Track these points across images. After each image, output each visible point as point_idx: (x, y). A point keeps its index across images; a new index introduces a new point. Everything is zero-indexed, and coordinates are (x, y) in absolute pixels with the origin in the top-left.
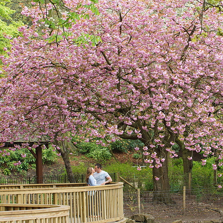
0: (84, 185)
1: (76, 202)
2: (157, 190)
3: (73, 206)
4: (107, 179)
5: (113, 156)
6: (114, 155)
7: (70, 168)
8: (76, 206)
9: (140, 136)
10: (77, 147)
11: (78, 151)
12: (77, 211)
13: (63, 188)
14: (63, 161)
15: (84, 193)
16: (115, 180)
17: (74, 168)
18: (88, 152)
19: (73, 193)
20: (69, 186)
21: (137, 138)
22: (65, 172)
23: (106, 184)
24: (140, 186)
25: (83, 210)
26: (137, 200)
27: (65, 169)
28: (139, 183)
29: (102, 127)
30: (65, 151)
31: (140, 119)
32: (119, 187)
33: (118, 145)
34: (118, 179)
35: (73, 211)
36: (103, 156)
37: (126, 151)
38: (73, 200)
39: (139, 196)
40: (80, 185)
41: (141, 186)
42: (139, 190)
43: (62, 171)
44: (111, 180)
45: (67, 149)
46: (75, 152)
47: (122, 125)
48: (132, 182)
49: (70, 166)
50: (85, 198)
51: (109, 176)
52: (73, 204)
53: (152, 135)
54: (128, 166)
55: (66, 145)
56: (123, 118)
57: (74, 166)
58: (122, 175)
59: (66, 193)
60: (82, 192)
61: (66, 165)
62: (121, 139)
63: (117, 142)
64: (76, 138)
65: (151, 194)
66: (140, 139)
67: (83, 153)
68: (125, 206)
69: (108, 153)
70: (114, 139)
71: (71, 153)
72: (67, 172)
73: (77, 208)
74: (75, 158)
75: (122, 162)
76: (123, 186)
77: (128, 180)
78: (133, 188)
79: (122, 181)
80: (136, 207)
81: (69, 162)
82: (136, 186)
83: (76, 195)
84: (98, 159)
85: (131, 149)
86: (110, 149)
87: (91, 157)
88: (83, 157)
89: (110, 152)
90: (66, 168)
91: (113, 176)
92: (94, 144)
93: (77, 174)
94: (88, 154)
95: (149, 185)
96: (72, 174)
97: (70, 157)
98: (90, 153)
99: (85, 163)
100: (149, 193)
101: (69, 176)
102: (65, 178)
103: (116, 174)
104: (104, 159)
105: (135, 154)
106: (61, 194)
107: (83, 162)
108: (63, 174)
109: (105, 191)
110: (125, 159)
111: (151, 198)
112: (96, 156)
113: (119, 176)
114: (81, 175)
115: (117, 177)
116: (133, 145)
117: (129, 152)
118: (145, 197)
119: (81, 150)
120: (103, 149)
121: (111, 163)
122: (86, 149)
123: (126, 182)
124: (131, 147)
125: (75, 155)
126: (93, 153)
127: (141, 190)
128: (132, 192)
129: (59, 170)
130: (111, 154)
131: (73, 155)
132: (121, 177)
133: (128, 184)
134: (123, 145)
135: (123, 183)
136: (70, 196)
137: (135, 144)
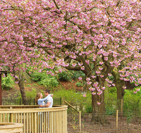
0: (35, 107)
2: (95, 112)
6: (60, 83)
7: (24, 93)
9: (83, 68)
11: (31, 80)
13: (18, 109)
14: (19, 88)
15: (36, 114)
16: (60, 104)
17: (27, 93)
18: (39, 80)
19: (26, 114)
20: (23, 107)
22: (21, 97)
23: (53, 107)
25: (34, 128)
26: (78, 121)
27: (20, 94)
28: (80, 107)
29: (51, 60)
32: (64, 109)
33: (64, 75)
34: (63, 103)
36: (52, 84)
37: (70, 80)
38: (26, 119)
39: (80, 117)
40: (32, 107)
41: (82, 109)
42: (80, 112)
43: (18, 96)
45: (22, 77)
46: (29, 80)
47: (67, 58)
48: (74, 105)
49: (25, 92)
53: (92, 67)
54: (72, 92)
55: (21, 74)
56: (69, 53)
57: (28, 92)
58: (67, 100)
59: (20, 114)
60: (34, 113)
61: (21, 91)
62: (67, 70)
63: (63, 73)
64: (30, 69)
65: (90, 116)
66: (82, 71)
67: (36, 81)
68: (68, 125)
70: (61, 70)
71: (26, 81)
72: (22, 96)
74: (29, 85)
75: (67, 89)
76: (67, 109)
77: (72, 104)
78: (76, 110)
79: (66, 104)
80: (77, 126)
81: (23, 88)
82: (78, 109)
83: (29, 115)
84: (47, 86)
85: (74, 79)
87: (42, 85)
88: (35, 84)
89: (58, 80)
90: (21, 93)
92: (44, 74)
93: (30, 98)
94: (39, 82)
95: (88, 108)
96: (26, 98)
97: (24, 85)
98: (41, 81)
99: (37, 89)
100: (88, 115)
101: (23, 100)
102: (20, 101)
103: (62, 98)
104: (53, 86)
105: (78, 83)
106: (16, 114)
107: (35, 88)
108: (19, 98)
109: (52, 112)
110: (69, 86)
111: (90, 119)
112: (46, 84)
113: (64, 100)
114: (33, 99)
115: (63, 101)
116: (76, 75)
117: (73, 81)
118: (85, 118)
119: (34, 79)
120: (52, 78)
121: (58, 90)
122: (38, 77)
123: (70, 106)
124: (75, 77)
125: (29, 82)
126: (43, 82)
127: (82, 112)
128: (74, 114)
129: (15, 95)
130: (58, 83)
131: (27, 82)
132: (65, 101)
133: (71, 107)
134: (68, 75)
135: (67, 106)
136: (24, 116)
137: (78, 75)
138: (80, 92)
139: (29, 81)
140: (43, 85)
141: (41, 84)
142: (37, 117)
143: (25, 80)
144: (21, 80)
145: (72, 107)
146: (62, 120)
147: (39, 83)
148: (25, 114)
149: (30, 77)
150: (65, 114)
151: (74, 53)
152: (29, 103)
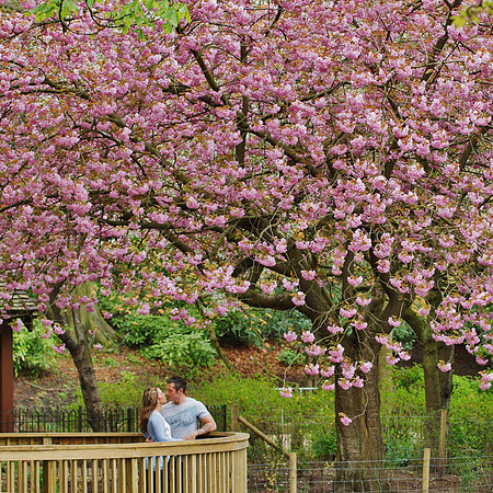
0: (134, 440)
1: (111, 489)
2: (347, 458)
4: (200, 422)
5: (219, 357)
6: (223, 352)
7: (93, 389)
9: (299, 298)
10: (115, 328)
11: (120, 341)
13: (72, 446)
14: (74, 369)
15: (135, 464)
16: (223, 427)
17: (106, 389)
18: (148, 342)
19: (100, 462)
20: (90, 440)
21: (292, 305)
22: (81, 402)
23: (198, 437)
24: (296, 445)
26: (288, 487)
27: (79, 392)
28: (294, 437)
29: (189, 272)
30: (82, 337)
31: (303, 251)
32: (236, 447)
33: (237, 323)
34: (233, 423)
36: (191, 355)
37: (258, 343)
38: (101, 482)
39: (294, 475)
40: (122, 440)
41: (299, 444)
42: (294, 456)
43: (71, 398)
44: (212, 425)
45: (86, 332)
46: (110, 342)
47: (246, 266)
48: (272, 433)
49: (95, 384)
50: (135, 477)
51: (207, 415)
53: (336, 296)
54: (263, 385)
55: (83, 323)
56: (251, 246)
57: (107, 385)
58: (247, 413)
59: (80, 462)
60: (129, 460)
61: (82, 379)
62: (246, 307)
63: (231, 316)
64: (114, 301)
65: (329, 469)
66: (300, 308)
67: (134, 347)
69: (206, 346)
70: (225, 307)
71: (99, 346)
72: (86, 401)
74: (109, 359)
75: (246, 373)
76: (247, 444)
77: (264, 427)
78: (279, 450)
79: (244, 428)
81: (90, 371)
82: (287, 446)
83: (111, 466)
84: (177, 365)
85: (273, 337)
86: (213, 336)
87: (157, 359)
88: (132, 356)
89: (213, 343)
90: (84, 386)
91: (220, 414)
92: (165, 319)
93: (115, 407)
94: (147, 350)
95: (323, 443)
96: (100, 407)
97: (94, 358)
98: (153, 347)
99: (138, 374)
100: (323, 466)
101: (90, 412)
102: (80, 417)
103: (228, 408)
104: (195, 363)
105: (286, 352)
106: (66, 463)
107: (132, 371)
108: (75, 405)
109: (194, 458)
110: (256, 365)
111: (329, 480)
112: (171, 355)
113: (235, 413)
114: (125, 409)
115: (232, 416)
116: (278, 326)
117: (267, 345)
118: (311, 478)
119: (127, 337)
120: (192, 336)
121: (214, 377)
122: (143, 333)
123: (256, 433)
124: (274, 332)
125: (110, 350)
126: (161, 348)
127: (301, 456)
128: (273, 463)
129: (62, 394)
130: (214, 351)
131: (104, 350)
132: (241, 418)
133: (263, 439)
134: (249, 325)
135: (248, 436)
136: (93, 472)
137: (285, 323)
138: (293, 383)
139: (110, 347)
140: (160, 358)
141: (155, 355)
142: (140, 474)
143: (96, 342)
144: (82, 341)
145: (266, 437)
146: (231, 487)
147: (147, 352)
148: (95, 463)
149: (113, 332)
150: (241, 463)
151: (271, 247)
152: (111, 423)
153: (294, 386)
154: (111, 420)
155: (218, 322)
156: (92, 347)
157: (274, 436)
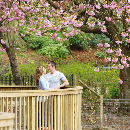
0: (33, 89)
1: (23, 110)
2: (125, 98)
3: (18, 115)
4: (62, 81)
5: (71, 54)
6: (72, 52)
7: (16, 67)
8: (23, 115)
9: (104, 29)
10: (26, 41)
11: (27, 46)
12: (23, 121)
13: (6, 91)
14: (7, 58)
15: (33, 99)
16: (72, 84)
17: (21, 67)
18: (40, 47)
19: (18, 98)
20: (14, 89)
21: (102, 32)
22: (10, 72)
24: (103, 92)
25: (31, 120)
26: (99, 110)
27: (10, 68)
28: (102, 89)
30: (11, 45)
31: (106, 9)
32: (77, 92)
33: (78, 39)
34: (76, 82)
35: (18, 121)
36: (58, 53)
37: (87, 48)
38: (18, 107)
39: (102, 105)
40: (28, 89)
41: (104, 92)
42: (102, 97)
43: (6, 71)
44: (67, 83)
45: (13, 43)
46: (23, 47)
47: (82, 15)
48: (93, 86)
49: (17, 65)
50: (34, 105)
52: (18, 112)
53: (121, 28)
54: (89, 66)
55: (12, 38)
57: (22, 65)
58: (82, 78)
60: (31, 97)
61: (11, 63)
62: (82, 33)
63: (76, 36)
64: (25, 30)
65: (117, 102)
66: (105, 33)
67: (34, 49)
68: (83, 117)
69: (64, 49)
70: (72, 32)
71: (18, 48)
72: (13, 72)
73: (23, 117)
74: (23, 54)
75: (82, 61)
76: (82, 91)
77: (89, 84)
78: (95, 94)
79: (81, 84)
80: (97, 118)
81: (14, 59)
82: (99, 93)
83: (23, 100)
84: (52, 57)
85: (93, 46)
86: (68, 45)
88: (33, 53)
90: (12, 66)
93: (25, 75)
94: (39, 50)
95: (114, 91)
96: (19, 75)
97: (16, 54)
98: (42, 49)
99: (35, 61)
100: (114, 101)
101: (15, 77)
102: (10, 79)
103: (74, 75)
107: (33, 59)
108: (8, 74)
109: (59, 97)
111: (116, 107)
112: (50, 53)
113: (77, 78)
114: (29, 76)
117: (91, 49)
118: (109, 106)
119: (31, 45)
120: (59, 45)
121: (68, 62)
122: (38, 43)
123: (86, 87)
126: (45, 50)
127: (105, 97)
128: (93, 100)
129: (2, 69)
130: (68, 51)
131: (21, 50)
132: (79, 80)
133: (88, 89)
134: (83, 40)
135: (82, 88)
136: (15, 103)
139: (23, 49)
140: (45, 54)
141: (43, 53)
142: (36, 104)
143: (17, 47)
144: (11, 47)
145: (90, 88)
146: (74, 109)
147: (39, 52)
148: (16, 99)
149: (25, 43)
150: (79, 100)
152: (23, 82)
153: (102, 67)
154: (23, 80)
155: (70, 39)
156: (15, 49)
157: (93, 88)
